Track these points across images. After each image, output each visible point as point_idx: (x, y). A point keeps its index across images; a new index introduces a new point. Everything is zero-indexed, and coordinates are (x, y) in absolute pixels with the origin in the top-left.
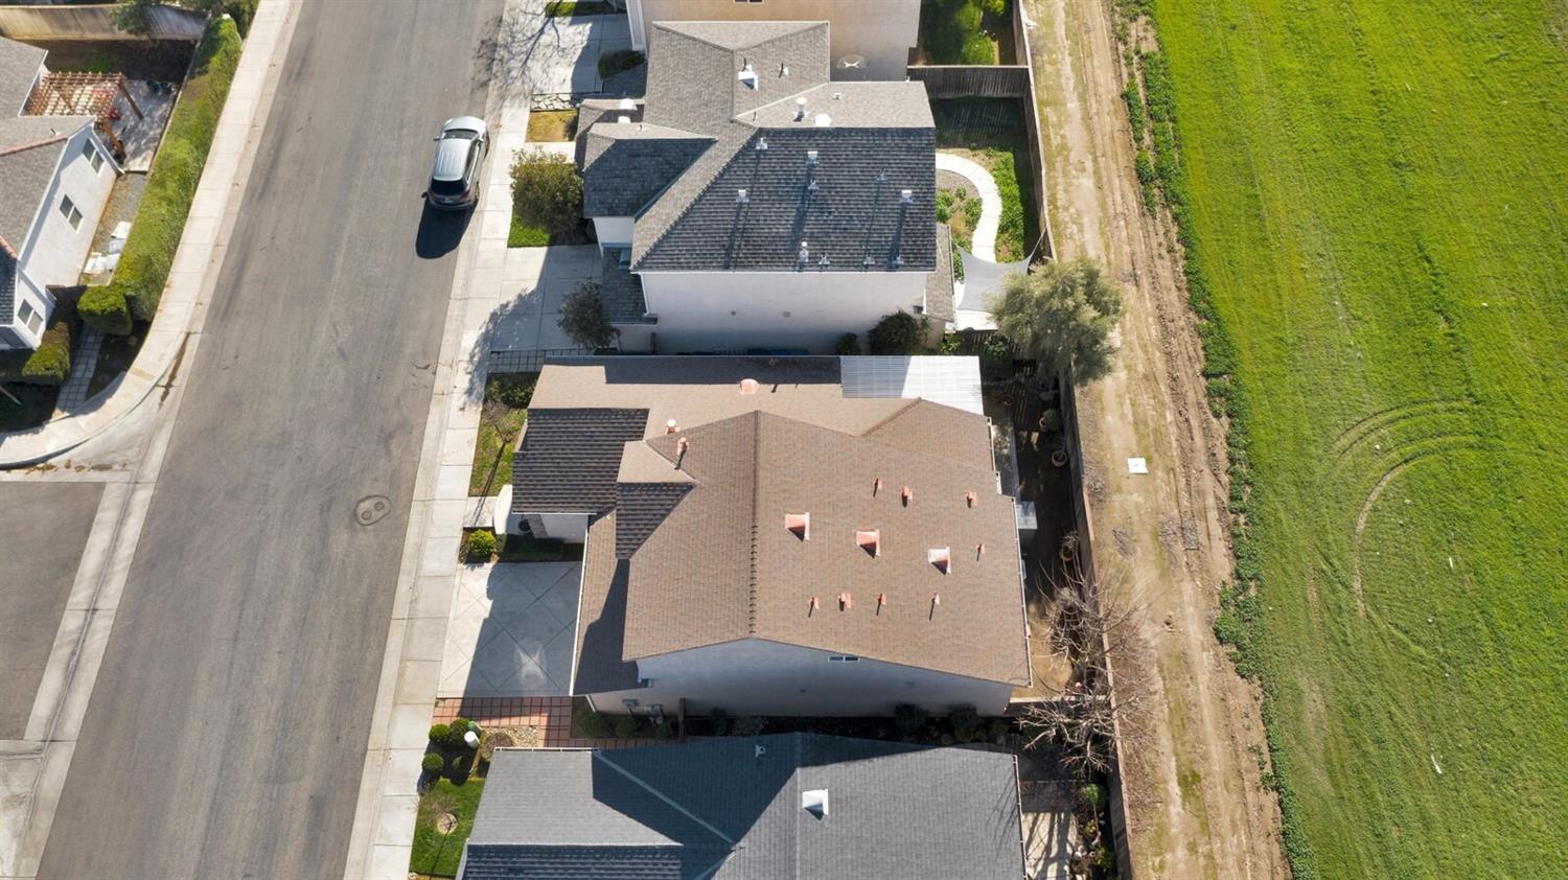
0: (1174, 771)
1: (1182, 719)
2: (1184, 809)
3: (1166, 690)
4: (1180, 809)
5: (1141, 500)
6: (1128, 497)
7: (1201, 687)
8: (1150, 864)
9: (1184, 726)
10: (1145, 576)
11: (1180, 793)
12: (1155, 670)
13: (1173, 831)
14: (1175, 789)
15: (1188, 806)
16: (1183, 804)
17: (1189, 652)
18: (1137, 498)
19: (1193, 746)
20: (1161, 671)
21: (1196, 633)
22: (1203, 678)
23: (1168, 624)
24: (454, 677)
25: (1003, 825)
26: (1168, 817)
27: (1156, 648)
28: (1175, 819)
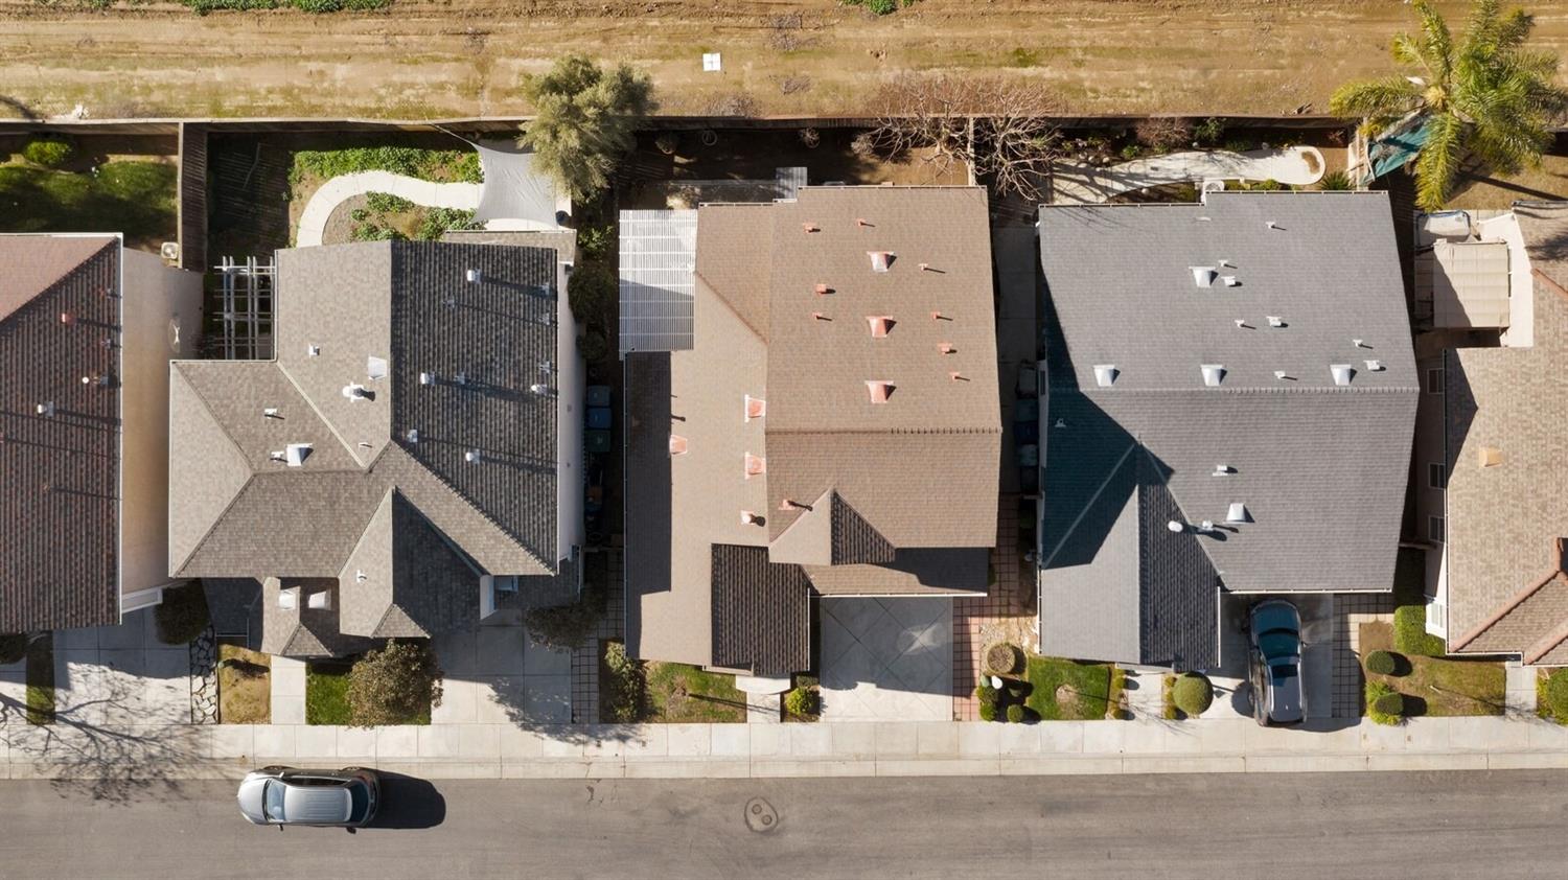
0: (1014, 70)
1: (968, 56)
2: (1047, 66)
3: (942, 66)
4: (1047, 69)
5: (750, 64)
6: (746, 75)
7: (937, 34)
8: (1093, 100)
9: (974, 55)
10: (831, 71)
11: (1034, 67)
12: (923, 73)
13: (1065, 77)
14: (1030, 71)
15: (1045, 62)
16: (1043, 66)
17: (905, 41)
18: (748, 67)
19: (992, 50)
20: (924, 68)
21: (884, 32)
22: (928, 32)
23: (878, 55)
24: (932, 707)
25: (1099, 220)
26: (1053, 80)
27: (903, 70)
28: (1056, 74)
